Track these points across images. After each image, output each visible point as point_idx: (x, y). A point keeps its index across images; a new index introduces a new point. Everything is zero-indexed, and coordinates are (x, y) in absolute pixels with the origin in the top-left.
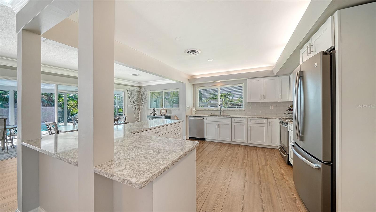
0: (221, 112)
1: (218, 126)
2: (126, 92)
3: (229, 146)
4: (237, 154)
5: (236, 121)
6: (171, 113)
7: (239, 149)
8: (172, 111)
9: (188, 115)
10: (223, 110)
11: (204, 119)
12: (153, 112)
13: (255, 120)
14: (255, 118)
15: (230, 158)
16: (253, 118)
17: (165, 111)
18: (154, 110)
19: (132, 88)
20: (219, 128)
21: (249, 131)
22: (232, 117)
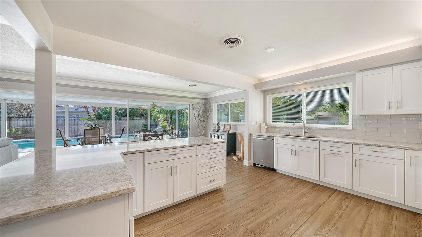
0: (305, 131)
1: (296, 153)
2: (191, 105)
3: (311, 188)
4: (318, 206)
5: (328, 147)
6: (236, 129)
7: (328, 198)
8: (238, 127)
9: (252, 133)
10: (310, 129)
11: (273, 140)
12: (217, 127)
13: (372, 150)
14: (370, 145)
15: (299, 211)
16: (364, 145)
17: (229, 126)
18: (218, 125)
19: (197, 101)
20: (297, 156)
21: (356, 170)
22: (320, 141)
